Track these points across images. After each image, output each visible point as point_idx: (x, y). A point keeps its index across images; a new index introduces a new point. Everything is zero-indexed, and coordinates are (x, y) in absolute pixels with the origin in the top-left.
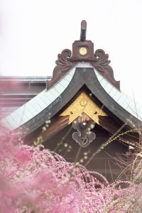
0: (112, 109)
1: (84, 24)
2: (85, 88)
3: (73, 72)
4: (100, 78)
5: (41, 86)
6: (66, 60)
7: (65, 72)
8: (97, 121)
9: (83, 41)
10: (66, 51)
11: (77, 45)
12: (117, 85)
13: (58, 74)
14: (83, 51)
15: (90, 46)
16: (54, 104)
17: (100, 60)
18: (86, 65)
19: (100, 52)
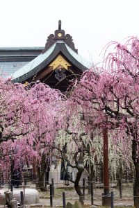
0: (74, 63)
1: (60, 22)
2: (61, 53)
3: (55, 45)
4: (68, 48)
5: (39, 51)
6: (52, 39)
7: (51, 45)
8: (66, 68)
9: (60, 30)
10: (52, 35)
11: (57, 32)
12: (76, 51)
13: (48, 46)
14: (60, 35)
15: (63, 32)
16: (46, 61)
17: (68, 39)
18: (61, 42)
19: (68, 35)
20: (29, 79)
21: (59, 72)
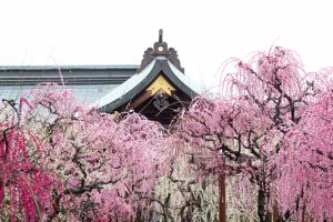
0: (179, 86)
1: (161, 31)
2: (162, 73)
3: (154, 62)
4: (171, 66)
5: (134, 71)
6: (150, 55)
7: (149, 63)
8: (169, 93)
9: (160, 43)
10: (150, 49)
11: (157, 45)
12: (182, 71)
13: (145, 64)
14: (161, 49)
15: (165, 45)
16: (142, 83)
17: (171, 55)
18: (163, 58)
19: (172, 49)
20: (120, 108)
21: (160, 98)
